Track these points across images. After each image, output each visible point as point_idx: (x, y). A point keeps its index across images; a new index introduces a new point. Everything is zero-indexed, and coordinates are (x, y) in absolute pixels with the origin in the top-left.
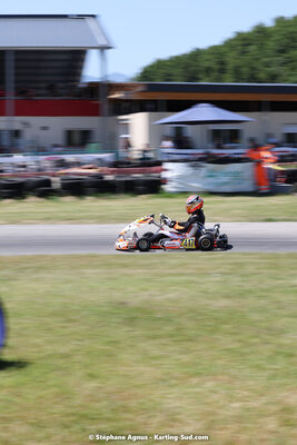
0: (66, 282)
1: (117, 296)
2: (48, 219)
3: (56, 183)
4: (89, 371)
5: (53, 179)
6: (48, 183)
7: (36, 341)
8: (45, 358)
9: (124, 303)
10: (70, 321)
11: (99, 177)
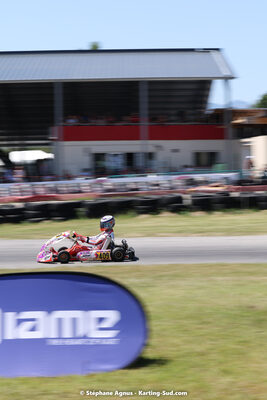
0: (200, 288)
1: (246, 301)
2: (180, 232)
3: (188, 199)
4: (222, 367)
5: (184, 196)
6: (179, 199)
7: (176, 341)
8: (183, 356)
9: (252, 307)
10: (204, 323)
11: (226, 194)
